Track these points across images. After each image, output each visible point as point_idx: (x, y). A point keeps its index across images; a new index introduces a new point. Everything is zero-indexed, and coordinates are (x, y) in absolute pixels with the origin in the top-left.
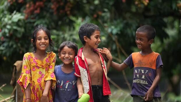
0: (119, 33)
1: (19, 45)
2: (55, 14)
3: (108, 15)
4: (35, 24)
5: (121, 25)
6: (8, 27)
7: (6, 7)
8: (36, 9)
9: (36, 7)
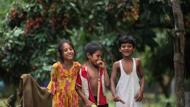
0: (113, 44)
1: (21, 57)
2: (53, 28)
3: (102, 28)
4: (35, 38)
5: (115, 38)
6: (10, 41)
7: (7, 22)
8: (36, 24)
9: (35, 22)
